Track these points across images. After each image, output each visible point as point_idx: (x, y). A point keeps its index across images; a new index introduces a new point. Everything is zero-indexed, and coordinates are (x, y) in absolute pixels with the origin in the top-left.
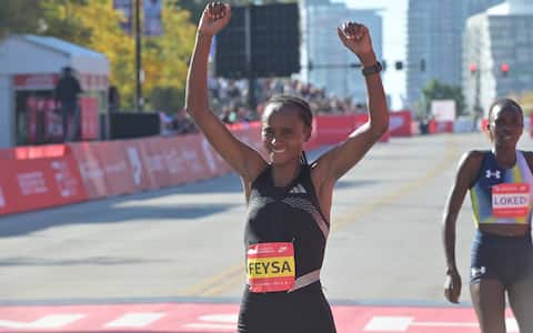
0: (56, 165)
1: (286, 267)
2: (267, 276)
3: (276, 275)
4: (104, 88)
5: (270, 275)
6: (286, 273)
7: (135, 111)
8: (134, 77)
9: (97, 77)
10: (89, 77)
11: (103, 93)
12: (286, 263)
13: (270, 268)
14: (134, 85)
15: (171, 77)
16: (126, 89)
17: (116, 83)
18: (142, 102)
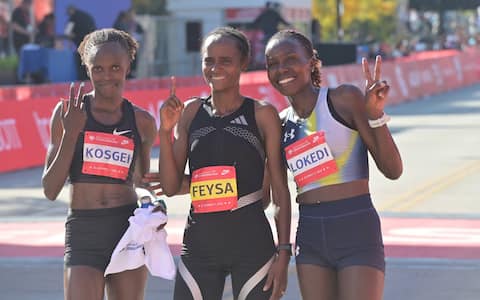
0: (262, 90)
1: (229, 187)
2: (212, 197)
3: (221, 196)
4: (307, 20)
5: (214, 196)
6: (229, 194)
7: (335, 41)
8: (334, 10)
9: (301, 11)
10: (293, 12)
11: (305, 25)
12: (228, 184)
13: (214, 190)
14: (334, 17)
15: (368, 11)
16: (326, 22)
17: (317, 16)
18: (341, 33)
